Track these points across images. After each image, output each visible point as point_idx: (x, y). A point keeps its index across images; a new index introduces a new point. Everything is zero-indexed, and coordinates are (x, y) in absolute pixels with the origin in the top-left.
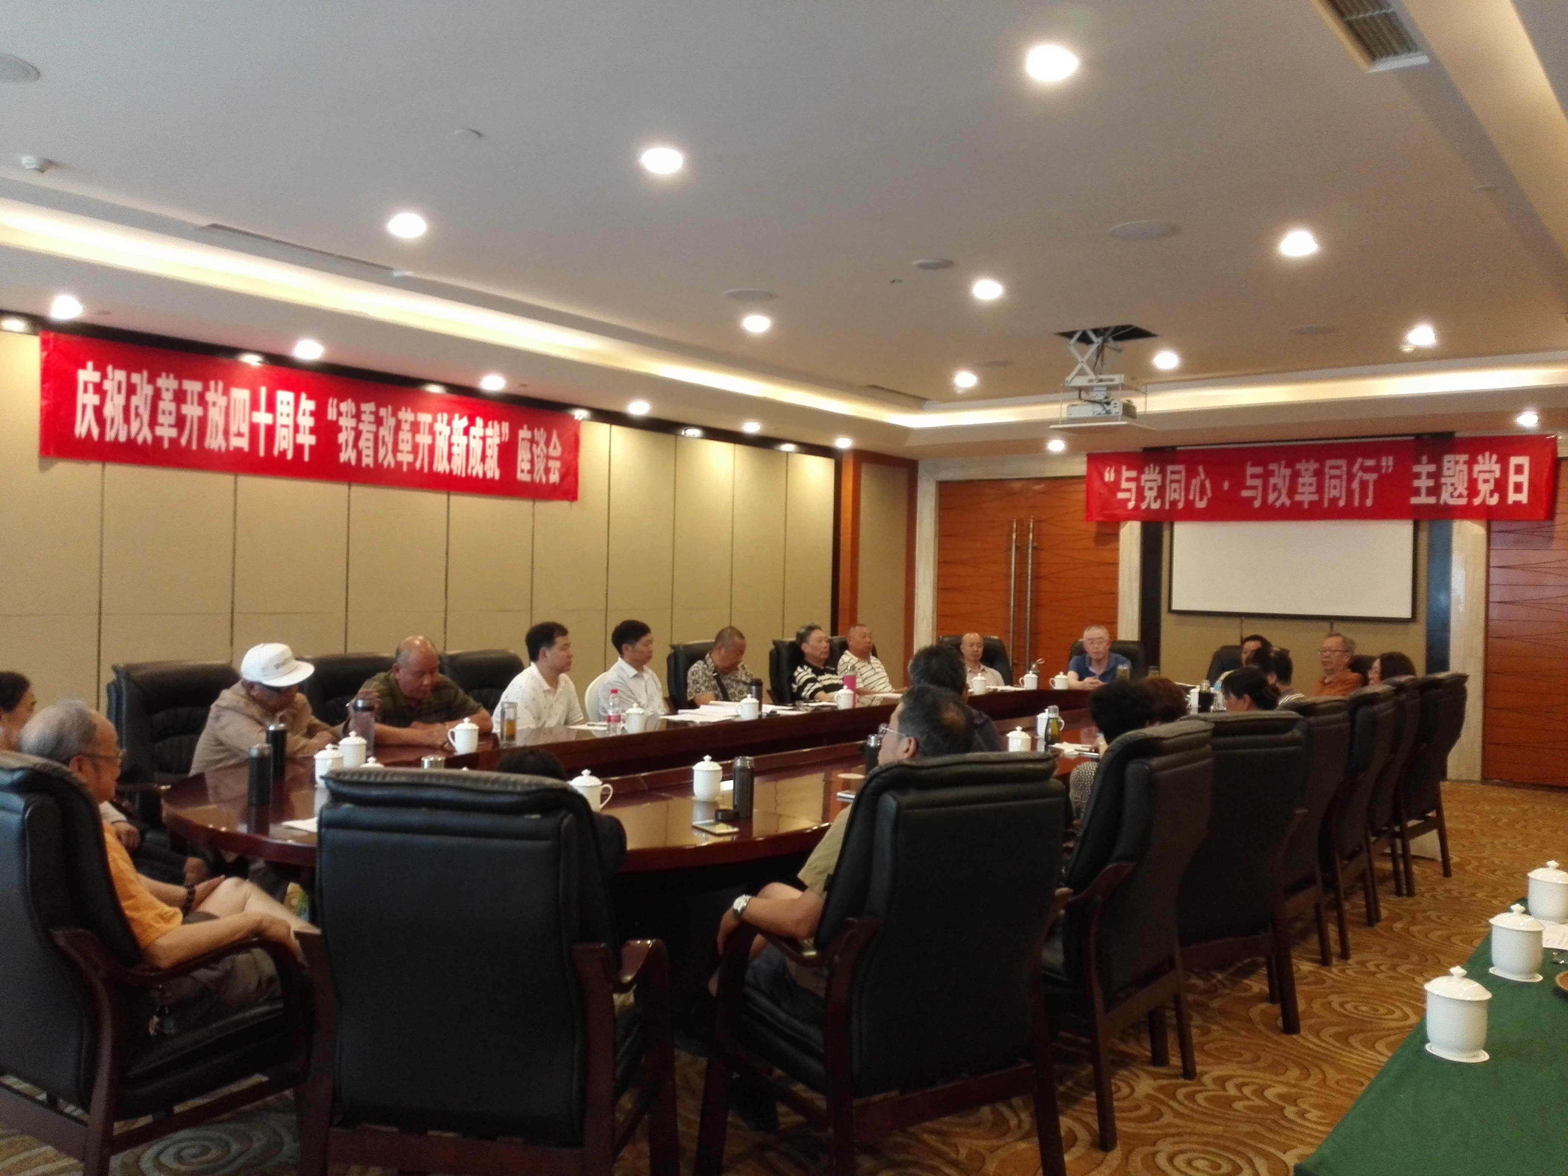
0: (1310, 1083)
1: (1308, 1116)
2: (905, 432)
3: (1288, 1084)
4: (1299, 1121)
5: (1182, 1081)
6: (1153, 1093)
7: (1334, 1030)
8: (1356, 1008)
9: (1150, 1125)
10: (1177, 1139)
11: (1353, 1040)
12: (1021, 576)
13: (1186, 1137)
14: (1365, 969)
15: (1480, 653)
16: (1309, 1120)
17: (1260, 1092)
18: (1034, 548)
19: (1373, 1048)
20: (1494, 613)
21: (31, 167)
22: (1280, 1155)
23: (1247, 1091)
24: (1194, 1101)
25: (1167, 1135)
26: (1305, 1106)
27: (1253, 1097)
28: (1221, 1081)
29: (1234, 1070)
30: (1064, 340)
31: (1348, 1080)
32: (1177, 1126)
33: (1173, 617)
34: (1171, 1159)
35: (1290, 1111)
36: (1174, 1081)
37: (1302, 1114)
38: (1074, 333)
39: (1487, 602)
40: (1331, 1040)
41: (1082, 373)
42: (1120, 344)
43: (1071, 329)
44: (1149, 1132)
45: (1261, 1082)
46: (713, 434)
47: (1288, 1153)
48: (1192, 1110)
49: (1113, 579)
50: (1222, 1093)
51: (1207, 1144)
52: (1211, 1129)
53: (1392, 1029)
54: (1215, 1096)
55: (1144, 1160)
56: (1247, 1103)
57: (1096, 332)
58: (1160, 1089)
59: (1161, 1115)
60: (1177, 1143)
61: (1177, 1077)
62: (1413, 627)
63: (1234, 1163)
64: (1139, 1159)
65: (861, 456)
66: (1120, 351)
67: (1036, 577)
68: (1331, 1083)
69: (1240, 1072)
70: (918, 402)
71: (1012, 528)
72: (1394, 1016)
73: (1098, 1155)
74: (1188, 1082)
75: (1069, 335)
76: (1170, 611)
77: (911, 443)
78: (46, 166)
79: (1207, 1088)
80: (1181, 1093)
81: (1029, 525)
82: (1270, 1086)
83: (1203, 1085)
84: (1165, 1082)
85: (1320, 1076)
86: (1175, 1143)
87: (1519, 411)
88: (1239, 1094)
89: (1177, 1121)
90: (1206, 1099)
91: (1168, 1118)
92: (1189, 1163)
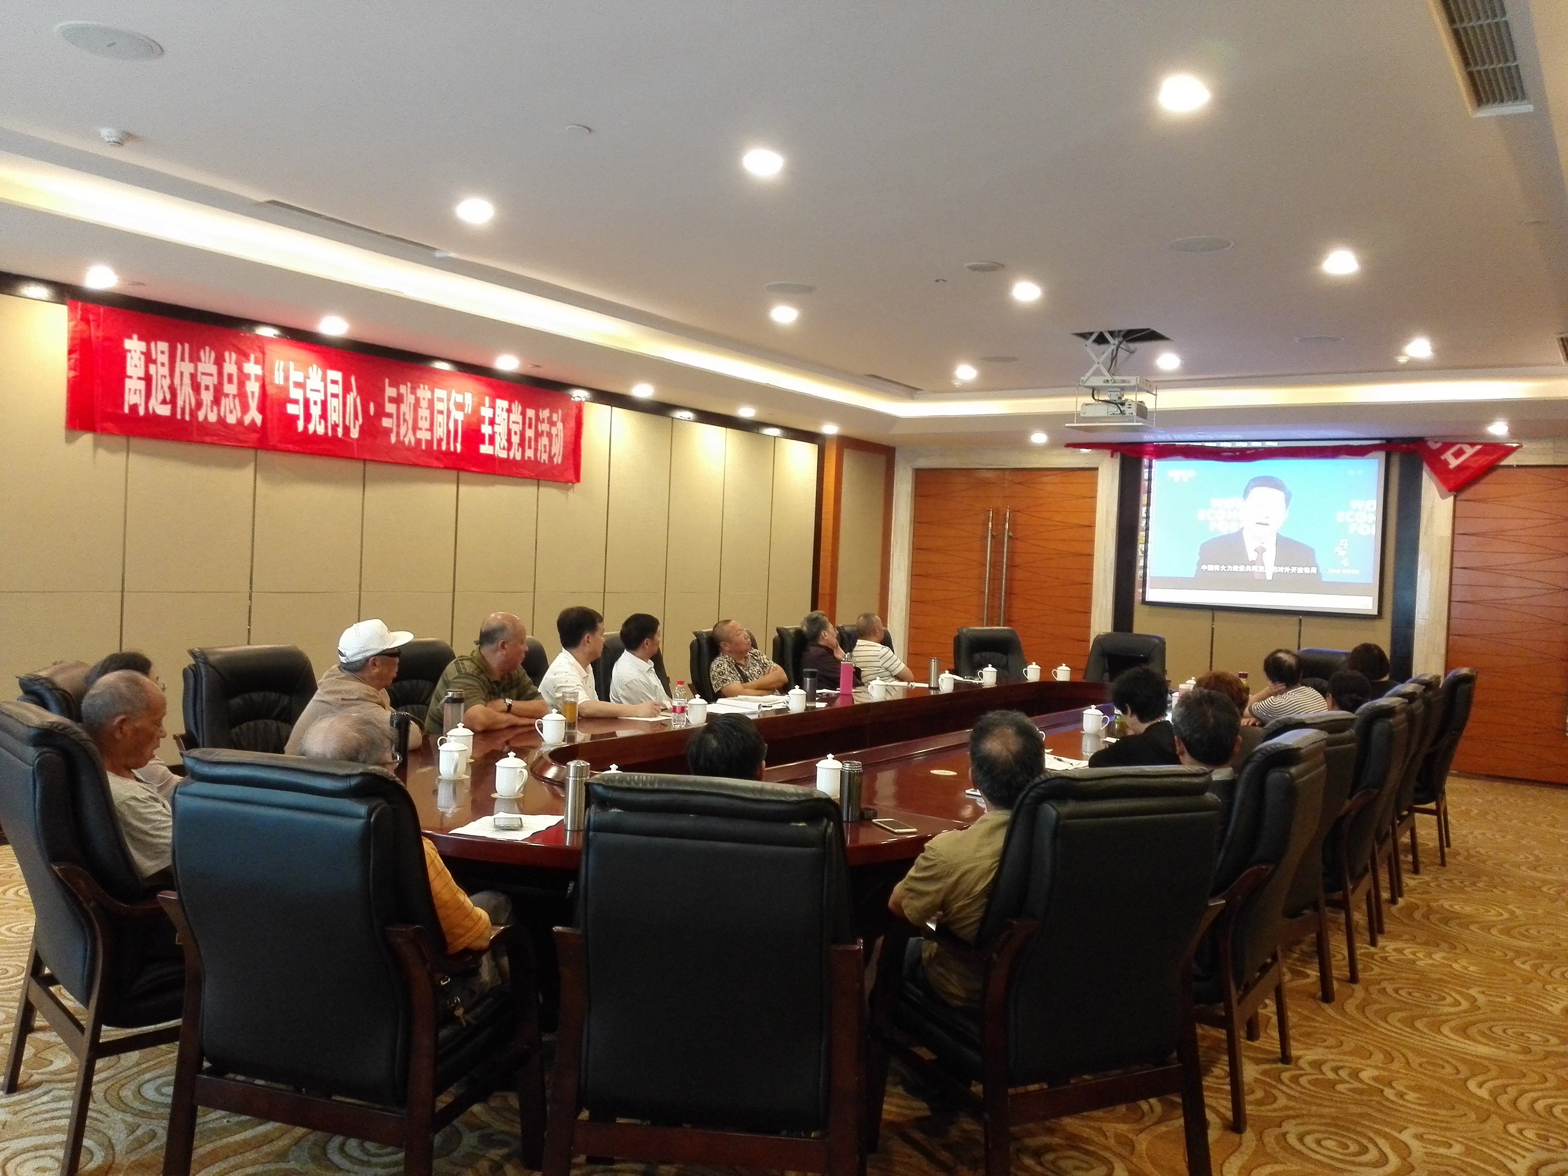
0: (1395, 1066)
1: (1406, 1097)
2: (892, 420)
3: (1376, 1067)
4: (1401, 1102)
5: (1280, 1065)
6: (1259, 1077)
7: (1400, 1015)
8: (1410, 994)
9: (1269, 1107)
10: (1299, 1121)
11: (1419, 1024)
12: (996, 565)
13: (1306, 1119)
14: (1402, 957)
15: (1443, 651)
16: (1408, 1101)
17: (1355, 1074)
18: (1010, 537)
19: (1439, 1032)
20: (1455, 613)
21: (111, 140)
22: (1396, 1134)
23: (1343, 1074)
24: (1298, 1084)
25: (1288, 1117)
26: (1401, 1088)
27: (1351, 1081)
28: (1317, 1065)
29: (1323, 1055)
30: (1081, 340)
31: (1428, 1062)
32: (1292, 1108)
33: (1147, 608)
34: (1301, 1138)
35: (1389, 1093)
36: (1274, 1066)
37: (1401, 1095)
38: (1091, 334)
39: (1450, 601)
40: (1399, 1025)
41: (1098, 373)
42: (1132, 346)
43: (1086, 330)
44: (1270, 1114)
45: (1354, 1066)
46: (706, 417)
47: (1403, 1132)
48: (1302, 1093)
49: (1088, 571)
50: (1320, 1077)
51: (1326, 1124)
52: (1326, 1111)
53: (1451, 1014)
54: (1317, 1079)
55: (1277, 1139)
56: (1347, 1086)
57: (1112, 333)
58: (1265, 1073)
59: (1275, 1099)
60: (1303, 1124)
61: (1275, 1061)
62: (1378, 623)
63: (1359, 1143)
64: (1272, 1140)
65: (846, 443)
66: (1132, 352)
67: (1011, 566)
68: (1415, 1065)
69: (1330, 1057)
70: (912, 392)
71: (989, 517)
72: (1445, 1002)
73: (1235, 1137)
74: (1287, 1066)
75: (1085, 336)
76: (1144, 602)
77: (896, 431)
78: (125, 138)
79: (1307, 1072)
80: (1285, 1076)
81: (1006, 515)
82: (1363, 1070)
83: (1302, 1069)
84: (1267, 1067)
85: (1403, 1060)
86: (1298, 1124)
87: (1490, 422)
88: (1337, 1078)
89: (1291, 1104)
90: (1309, 1082)
91: (1282, 1101)
92: (1318, 1142)
